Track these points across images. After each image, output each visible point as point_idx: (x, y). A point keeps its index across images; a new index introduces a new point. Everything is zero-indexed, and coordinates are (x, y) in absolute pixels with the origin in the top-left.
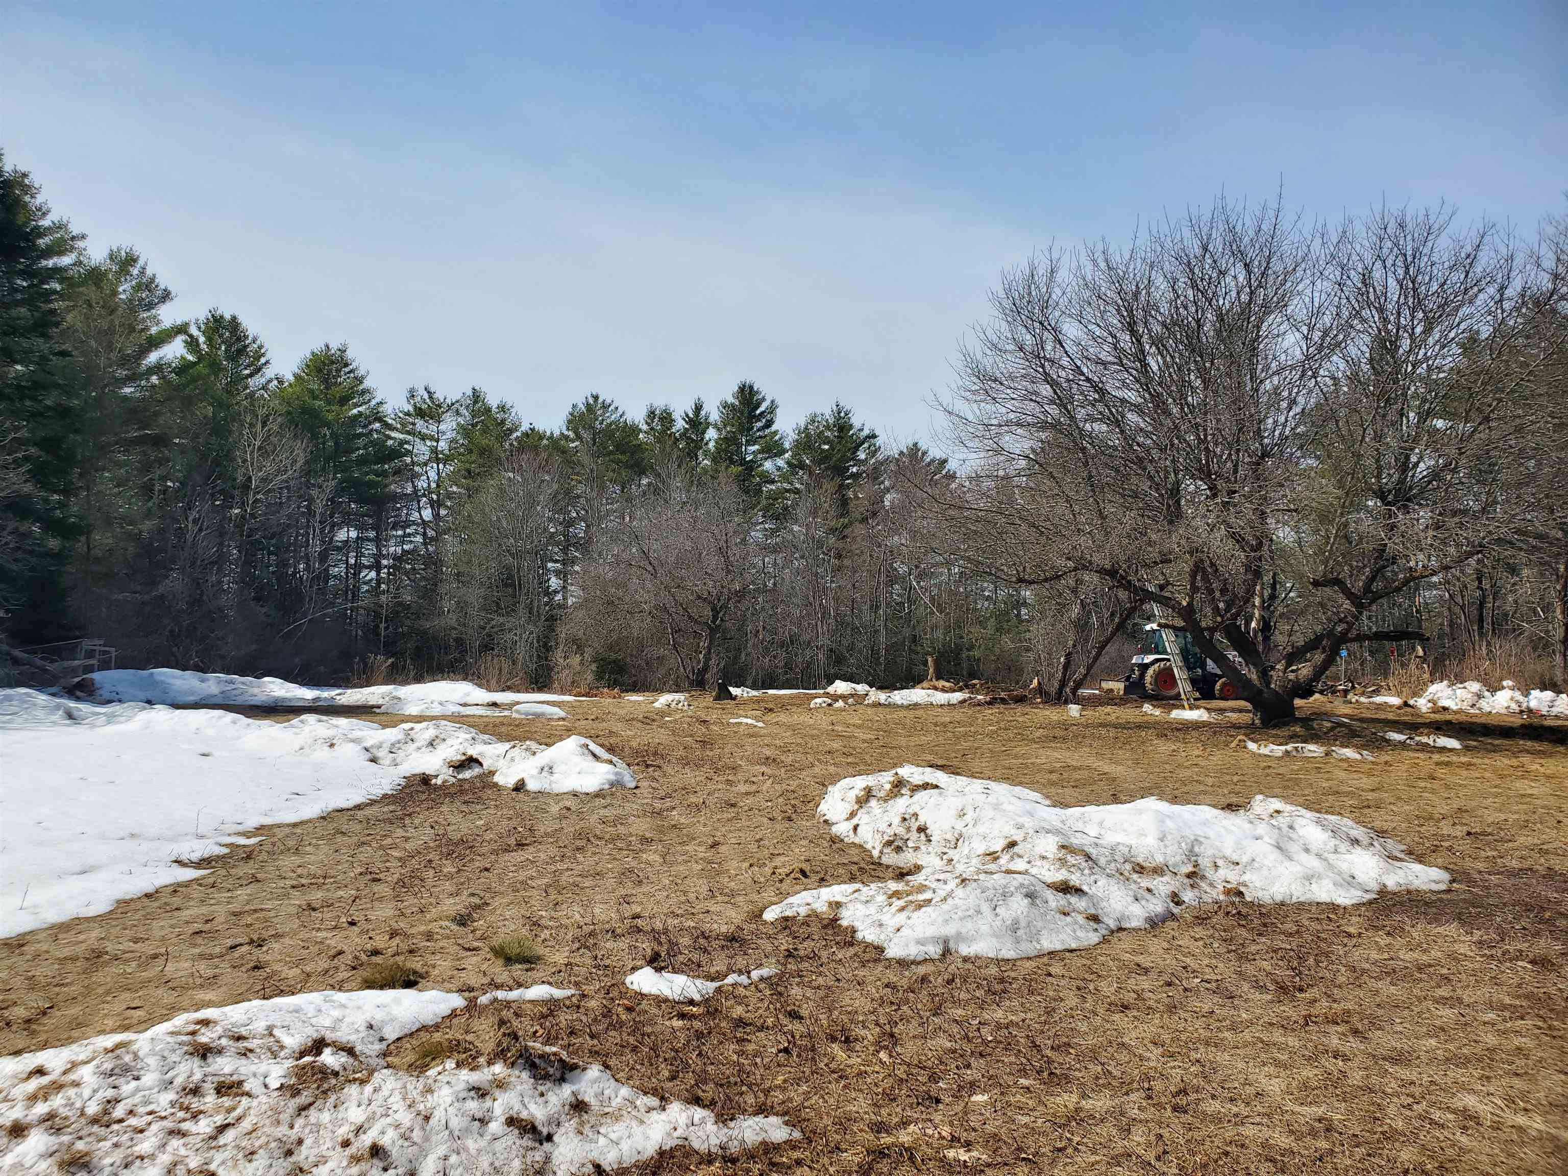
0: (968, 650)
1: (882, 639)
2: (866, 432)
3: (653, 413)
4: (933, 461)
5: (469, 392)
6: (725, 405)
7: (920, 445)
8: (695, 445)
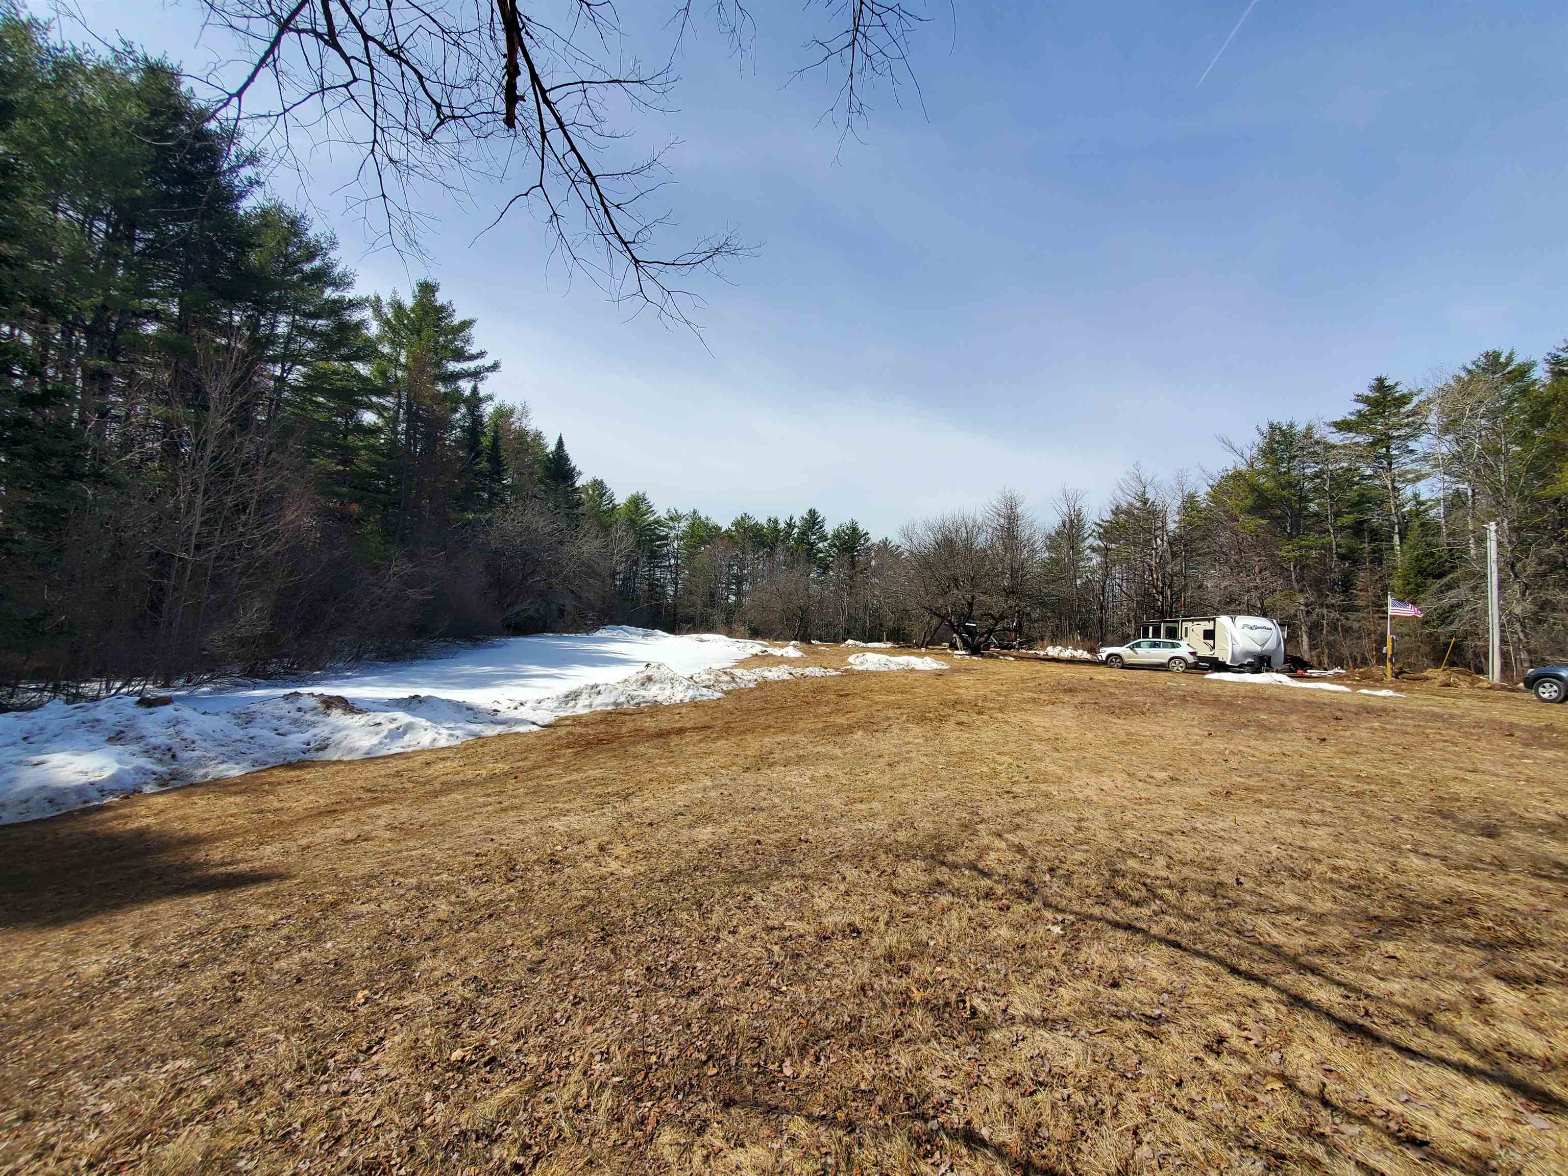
0: (903, 630)
1: (868, 625)
2: (864, 532)
3: (770, 520)
4: (894, 546)
5: (692, 511)
6: (803, 517)
7: (889, 538)
8: (788, 535)
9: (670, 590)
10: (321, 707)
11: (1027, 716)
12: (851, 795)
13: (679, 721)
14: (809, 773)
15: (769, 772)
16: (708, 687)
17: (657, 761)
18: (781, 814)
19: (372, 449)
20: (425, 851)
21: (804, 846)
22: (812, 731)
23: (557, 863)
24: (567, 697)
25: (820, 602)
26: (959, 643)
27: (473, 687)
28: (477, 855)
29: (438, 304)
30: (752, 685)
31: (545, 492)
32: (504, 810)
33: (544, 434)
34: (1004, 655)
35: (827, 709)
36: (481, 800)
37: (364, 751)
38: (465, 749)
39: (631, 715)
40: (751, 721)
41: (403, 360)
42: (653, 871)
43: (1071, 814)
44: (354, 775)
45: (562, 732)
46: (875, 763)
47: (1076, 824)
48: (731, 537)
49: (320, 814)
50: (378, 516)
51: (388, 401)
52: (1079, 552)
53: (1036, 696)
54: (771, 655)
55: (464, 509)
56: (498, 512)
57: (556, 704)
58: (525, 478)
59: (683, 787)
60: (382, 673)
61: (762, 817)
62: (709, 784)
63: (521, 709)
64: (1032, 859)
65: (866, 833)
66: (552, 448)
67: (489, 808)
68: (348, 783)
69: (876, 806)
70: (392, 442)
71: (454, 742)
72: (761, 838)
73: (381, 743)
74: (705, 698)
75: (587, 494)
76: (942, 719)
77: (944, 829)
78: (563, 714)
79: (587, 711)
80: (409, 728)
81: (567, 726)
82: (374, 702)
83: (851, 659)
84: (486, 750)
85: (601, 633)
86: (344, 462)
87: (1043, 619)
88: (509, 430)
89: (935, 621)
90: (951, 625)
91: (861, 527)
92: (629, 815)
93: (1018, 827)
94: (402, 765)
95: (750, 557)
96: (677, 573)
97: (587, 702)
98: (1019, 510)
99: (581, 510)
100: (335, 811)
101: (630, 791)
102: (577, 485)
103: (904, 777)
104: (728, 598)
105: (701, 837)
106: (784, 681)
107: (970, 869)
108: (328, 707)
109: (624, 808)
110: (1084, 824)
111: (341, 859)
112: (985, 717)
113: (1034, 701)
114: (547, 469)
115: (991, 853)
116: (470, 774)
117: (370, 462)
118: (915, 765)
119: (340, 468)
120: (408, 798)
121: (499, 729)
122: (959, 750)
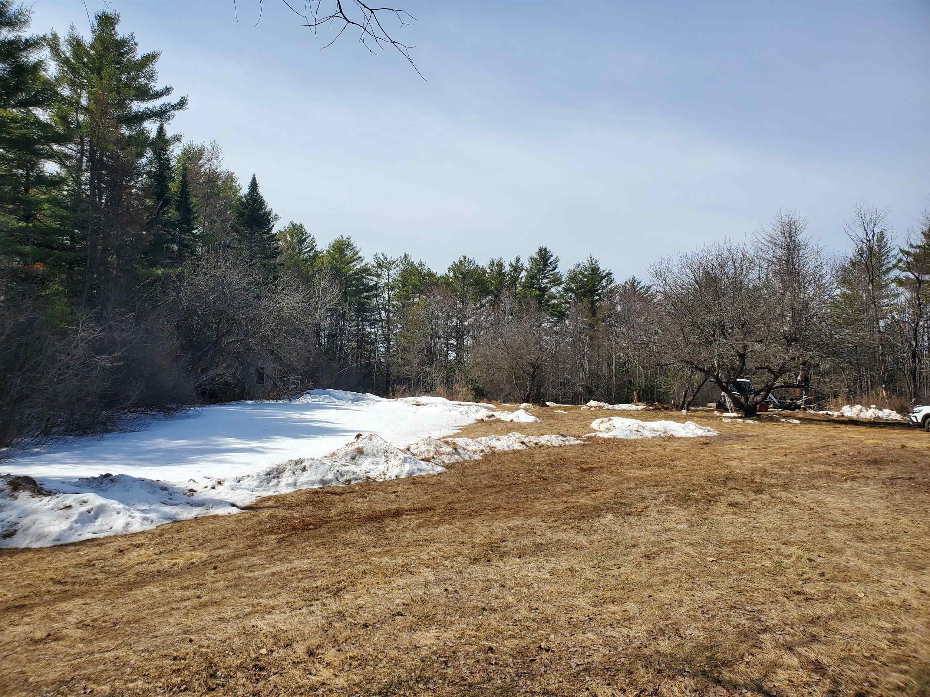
0: (658, 388)
1: (614, 382)
2: (607, 272)
3: (493, 262)
4: (643, 287)
5: (403, 256)
6: (532, 258)
7: (636, 278)
8: (515, 279)
9: (382, 347)
10: (8, 489)
11: (820, 496)
12: (600, 593)
13: (395, 501)
14: (548, 566)
15: (501, 564)
16: (427, 460)
17: (371, 550)
18: (517, 616)
19: (55, 202)
20: (120, 653)
21: (545, 655)
22: (550, 514)
23: (262, 669)
24: (268, 474)
25: (555, 357)
26: (729, 403)
27: (168, 464)
28: (175, 658)
29: (119, 38)
30: (477, 457)
31: (240, 241)
32: (204, 605)
33: (237, 175)
34: (786, 417)
35: (568, 487)
36: (179, 593)
37: (54, 537)
38: (161, 535)
39: (340, 494)
40: (477, 501)
41: (84, 102)
42: (369, 681)
43: (883, 624)
44: (44, 564)
45: (264, 515)
46: (629, 554)
47: (889, 636)
48: (448, 284)
49: (8, 609)
50: (63, 276)
51: (70, 149)
52: (881, 287)
53: (830, 469)
54: (499, 420)
55: (153, 264)
56: (188, 265)
57: (256, 483)
58: (218, 225)
59: (401, 582)
60: (73, 449)
61: (494, 620)
62: (431, 578)
63: (219, 488)
64: (835, 682)
65: (620, 642)
66: (245, 190)
67: (187, 603)
68: (37, 574)
69: (632, 607)
70: (75, 194)
71: (148, 527)
72: (494, 645)
73: (71, 528)
74: (424, 474)
75: (286, 241)
76: (710, 500)
77: (718, 638)
78: (265, 494)
79: (291, 490)
80: (100, 511)
81: (269, 507)
82: (63, 481)
83: (595, 424)
84: (182, 535)
85: (303, 400)
86: (27, 218)
87: (835, 370)
88: (198, 173)
89: (698, 377)
90: (719, 381)
91: (603, 266)
92: (341, 615)
93: (814, 638)
94: (93, 552)
95: (471, 306)
96: (389, 329)
97: (291, 480)
98: (800, 238)
99: (280, 259)
100: (23, 606)
101: (341, 585)
102: (274, 231)
103: (665, 572)
104: (447, 354)
105: (423, 642)
106: (515, 452)
107: (753, 691)
108: (15, 489)
109: (334, 606)
110: (901, 637)
111: (30, 661)
112: (766, 497)
113: (828, 475)
114: (240, 215)
115: (779, 671)
116: (166, 563)
117: (53, 217)
118: (678, 557)
119: (23, 224)
120: (100, 591)
121: (196, 512)
122: (732, 538)
